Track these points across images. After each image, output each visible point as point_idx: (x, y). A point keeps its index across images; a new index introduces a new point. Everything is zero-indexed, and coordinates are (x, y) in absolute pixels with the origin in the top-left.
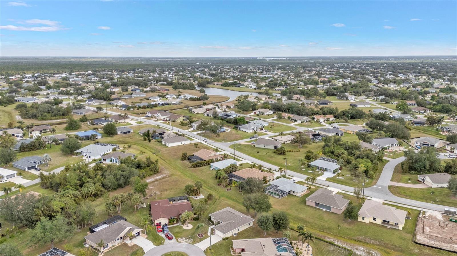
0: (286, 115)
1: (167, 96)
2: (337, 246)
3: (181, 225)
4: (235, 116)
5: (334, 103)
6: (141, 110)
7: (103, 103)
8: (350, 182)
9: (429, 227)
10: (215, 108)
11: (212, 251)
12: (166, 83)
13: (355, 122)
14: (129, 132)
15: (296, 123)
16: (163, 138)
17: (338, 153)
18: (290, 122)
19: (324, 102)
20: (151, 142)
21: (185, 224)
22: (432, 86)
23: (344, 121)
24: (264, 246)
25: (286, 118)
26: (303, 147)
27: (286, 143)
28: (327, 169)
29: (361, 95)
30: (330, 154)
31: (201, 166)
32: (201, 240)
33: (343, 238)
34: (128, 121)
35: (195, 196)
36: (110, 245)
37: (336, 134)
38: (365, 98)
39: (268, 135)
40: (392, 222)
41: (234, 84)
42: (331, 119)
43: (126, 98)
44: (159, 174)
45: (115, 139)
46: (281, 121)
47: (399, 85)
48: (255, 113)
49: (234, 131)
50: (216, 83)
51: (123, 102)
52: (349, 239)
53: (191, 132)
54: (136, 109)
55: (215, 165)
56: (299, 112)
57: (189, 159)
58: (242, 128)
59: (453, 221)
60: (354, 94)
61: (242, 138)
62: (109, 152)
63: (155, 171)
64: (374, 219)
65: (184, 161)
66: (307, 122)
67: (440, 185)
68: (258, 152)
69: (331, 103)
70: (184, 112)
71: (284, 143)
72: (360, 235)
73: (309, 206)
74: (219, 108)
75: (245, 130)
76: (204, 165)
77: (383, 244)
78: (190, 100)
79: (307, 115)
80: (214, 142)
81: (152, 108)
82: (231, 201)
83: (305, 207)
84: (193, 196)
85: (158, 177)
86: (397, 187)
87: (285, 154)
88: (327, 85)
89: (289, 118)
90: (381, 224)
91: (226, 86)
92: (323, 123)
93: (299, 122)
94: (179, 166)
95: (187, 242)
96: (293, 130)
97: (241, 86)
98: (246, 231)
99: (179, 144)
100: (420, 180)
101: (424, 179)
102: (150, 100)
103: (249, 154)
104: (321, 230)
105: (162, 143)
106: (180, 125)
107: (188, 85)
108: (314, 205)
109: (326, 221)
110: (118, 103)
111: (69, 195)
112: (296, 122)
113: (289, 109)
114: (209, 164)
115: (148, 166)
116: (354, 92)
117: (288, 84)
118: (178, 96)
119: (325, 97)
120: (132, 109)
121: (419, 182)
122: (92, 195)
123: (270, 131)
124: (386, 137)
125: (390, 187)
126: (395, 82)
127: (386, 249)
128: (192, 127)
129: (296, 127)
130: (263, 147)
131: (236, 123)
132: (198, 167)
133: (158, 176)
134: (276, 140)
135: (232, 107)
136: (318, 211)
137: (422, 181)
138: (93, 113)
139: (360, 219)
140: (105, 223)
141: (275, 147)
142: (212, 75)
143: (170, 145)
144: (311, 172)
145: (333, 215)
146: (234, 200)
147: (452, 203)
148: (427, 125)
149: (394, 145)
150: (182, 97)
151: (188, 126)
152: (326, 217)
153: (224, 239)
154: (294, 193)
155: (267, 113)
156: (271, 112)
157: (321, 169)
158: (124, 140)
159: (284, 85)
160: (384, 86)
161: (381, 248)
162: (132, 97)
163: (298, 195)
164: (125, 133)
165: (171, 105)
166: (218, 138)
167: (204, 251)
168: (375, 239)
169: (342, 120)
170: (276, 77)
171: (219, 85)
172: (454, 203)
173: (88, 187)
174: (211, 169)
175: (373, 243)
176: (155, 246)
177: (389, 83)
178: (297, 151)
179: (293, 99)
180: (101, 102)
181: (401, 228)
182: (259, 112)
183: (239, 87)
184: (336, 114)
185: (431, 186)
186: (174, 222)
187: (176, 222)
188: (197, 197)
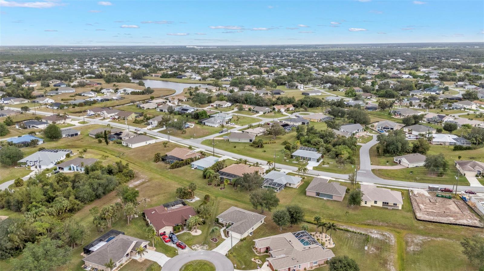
0: (246, 107)
1: (102, 91)
2: (353, 232)
3: (188, 232)
4: (192, 110)
5: (286, 93)
6: (77, 109)
7: (25, 102)
8: (336, 169)
9: (422, 204)
10: (166, 102)
11: (234, 254)
12: (94, 76)
13: (314, 110)
14: (76, 134)
15: (258, 115)
16: (121, 138)
17: (315, 142)
18: (252, 113)
19: (277, 92)
20: (109, 144)
21: (192, 230)
22: (366, 73)
23: (303, 110)
24: (290, 241)
25: (246, 110)
26: (276, 138)
27: (258, 135)
28: (310, 158)
29: (307, 84)
30: (307, 143)
31: (180, 167)
32: (217, 245)
33: (353, 223)
34: (68, 121)
35: (190, 198)
36: (118, 264)
37: (303, 123)
38: (312, 86)
39: (237, 128)
40: (391, 203)
41: (175, 76)
42: (291, 109)
43: (52, 94)
44: (135, 180)
45: (62, 144)
46: (242, 113)
47: (338, 73)
48: (212, 106)
49: (199, 126)
50: (153, 75)
51: (50, 100)
52: (359, 224)
53: (150, 129)
54: (71, 107)
55: (196, 164)
56: (258, 103)
57: (163, 160)
58: (208, 122)
59: (440, 197)
60: (301, 82)
61: (211, 134)
62: (62, 159)
63: (130, 176)
64: (376, 202)
65: (158, 163)
66: (269, 112)
67: (415, 165)
68: (235, 147)
69: (284, 92)
70: (131, 108)
71: (257, 136)
72: (368, 219)
73: (310, 196)
74: (170, 102)
75: (211, 125)
76: (184, 165)
77: (391, 225)
78: (132, 94)
79: (267, 105)
80: (181, 139)
81: (90, 105)
82: (229, 200)
83: (306, 198)
84: (187, 199)
85: (136, 183)
86: (379, 170)
87: (263, 147)
88: (271, 75)
89: (250, 110)
90: (382, 206)
91: (166, 78)
92: (285, 113)
93: (261, 113)
94: (155, 168)
95: (202, 248)
96: (258, 121)
97: (183, 78)
98: (260, 228)
99: (143, 144)
100: (396, 161)
101: (400, 161)
102: (84, 95)
103: (226, 150)
104: (331, 219)
105: (123, 144)
106: (134, 122)
107: (122, 77)
108: (314, 195)
109: (332, 210)
110: (45, 101)
111: (44, 214)
112: (258, 113)
113: (247, 100)
114: (189, 163)
115: (120, 171)
116: (301, 81)
117: (232, 75)
118: (116, 91)
119: (275, 87)
120: (66, 108)
121: (395, 164)
122: (67, 211)
123: (237, 124)
124: (350, 123)
125: (373, 170)
126: (333, 70)
127: (395, 229)
128: (149, 125)
129: (261, 118)
130: (237, 141)
131: (199, 117)
132: (178, 167)
133: (136, 181)
134: (248, 133)
135: (184, 100)
136: (320, 200)
137: (398, 162)
138: (18, 114)
139: (363, 204)
140: (101, 240)
141: (251, 141)
142: (145, 66)
143: (134, 146)
144: (296, 162)
145: (336, 203)
146: (231, 199)
147: (431, 180)
148: (378, 110)
149: (360, 130)
150: (121, 91)
151: (144, 123)
152: (330, 206)
153: (241, 240)
154: (290, 185)
155: (226, 106)
156: (229, 104)
157: (304, 158)
158: (73, 144)
159: (229, 76)
160: (324, 74)
161: (390, 229)
162: (59, 93)
163: (295, 187)
164: (72, 135)
165: (112, 101)
166: (185, 135)
167: (226, 255)
168: (383, 221)
169: (302, 109)
170: (216, 67)
171: (158, 76)
172: (433, 180)
173: (60, 202)
174: (193, 169)
175: (382, 225)
176: (170, 258)
177: (329, 71)
178: (273, 143)
179: (244, 90)
180: (22, 101)
181: (400, 208)
182: (217, 104)
183: (181, 78)
184: (295, 103)
185: (407, 166)
186: (179, 229)
187: (182, 229)
188: (192, 200)
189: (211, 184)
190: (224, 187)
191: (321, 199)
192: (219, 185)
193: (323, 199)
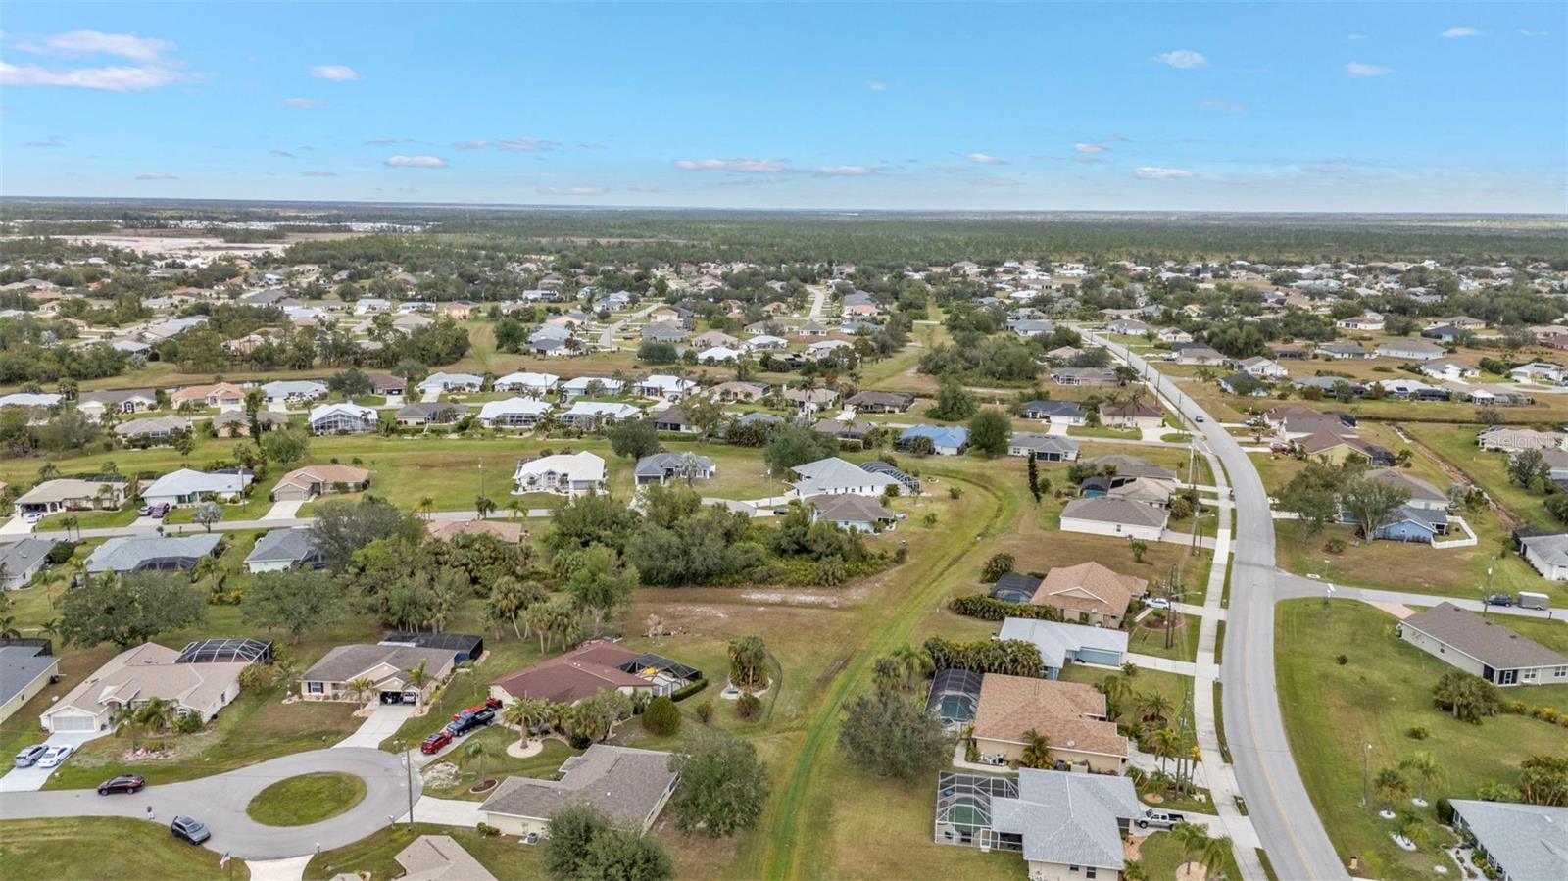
1: (1518, 369)
3: (521, 735)
7: (1208, 363)
20: (1045, 500)
21: (532, 737)
32: (457, 797)
36: (328, 690)
43: (1338, 355)
55: (1007, 627)
62: (867, 492)
68: (1343, 661)
75: (1536, 561)
81: (1346, 401)
94: (941, 592)
95: (434, 780)
102: (1420, 373)
120: (1260, 393)
130: (1433, 648)
138: (1108, 384)
141: (1488, 673)
153: (482, 830)
164: (1041, 456)
176: (375, 747)
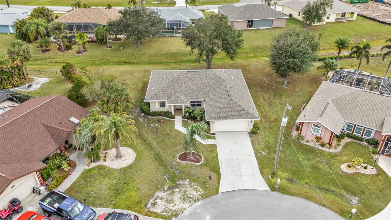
11: (284, 174)
32: (215, 168)
35: (23, 83)
64: (328, 16)
90: (334, 21)
108: (245, 26)
153: (252, 132)
181: (355, 18)
186: (59, 167)
187: (70, 165)
188: (30, 86)
189: (49, 50)
190: (84, 48)
191: (258, 30)
192: (68, 48)
193: (260, 30)
